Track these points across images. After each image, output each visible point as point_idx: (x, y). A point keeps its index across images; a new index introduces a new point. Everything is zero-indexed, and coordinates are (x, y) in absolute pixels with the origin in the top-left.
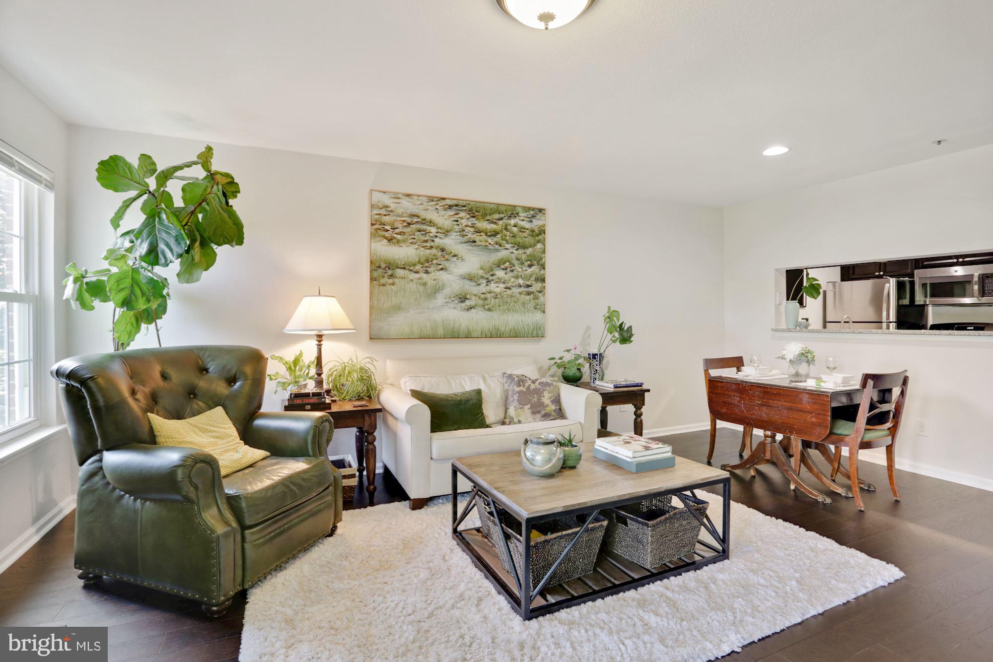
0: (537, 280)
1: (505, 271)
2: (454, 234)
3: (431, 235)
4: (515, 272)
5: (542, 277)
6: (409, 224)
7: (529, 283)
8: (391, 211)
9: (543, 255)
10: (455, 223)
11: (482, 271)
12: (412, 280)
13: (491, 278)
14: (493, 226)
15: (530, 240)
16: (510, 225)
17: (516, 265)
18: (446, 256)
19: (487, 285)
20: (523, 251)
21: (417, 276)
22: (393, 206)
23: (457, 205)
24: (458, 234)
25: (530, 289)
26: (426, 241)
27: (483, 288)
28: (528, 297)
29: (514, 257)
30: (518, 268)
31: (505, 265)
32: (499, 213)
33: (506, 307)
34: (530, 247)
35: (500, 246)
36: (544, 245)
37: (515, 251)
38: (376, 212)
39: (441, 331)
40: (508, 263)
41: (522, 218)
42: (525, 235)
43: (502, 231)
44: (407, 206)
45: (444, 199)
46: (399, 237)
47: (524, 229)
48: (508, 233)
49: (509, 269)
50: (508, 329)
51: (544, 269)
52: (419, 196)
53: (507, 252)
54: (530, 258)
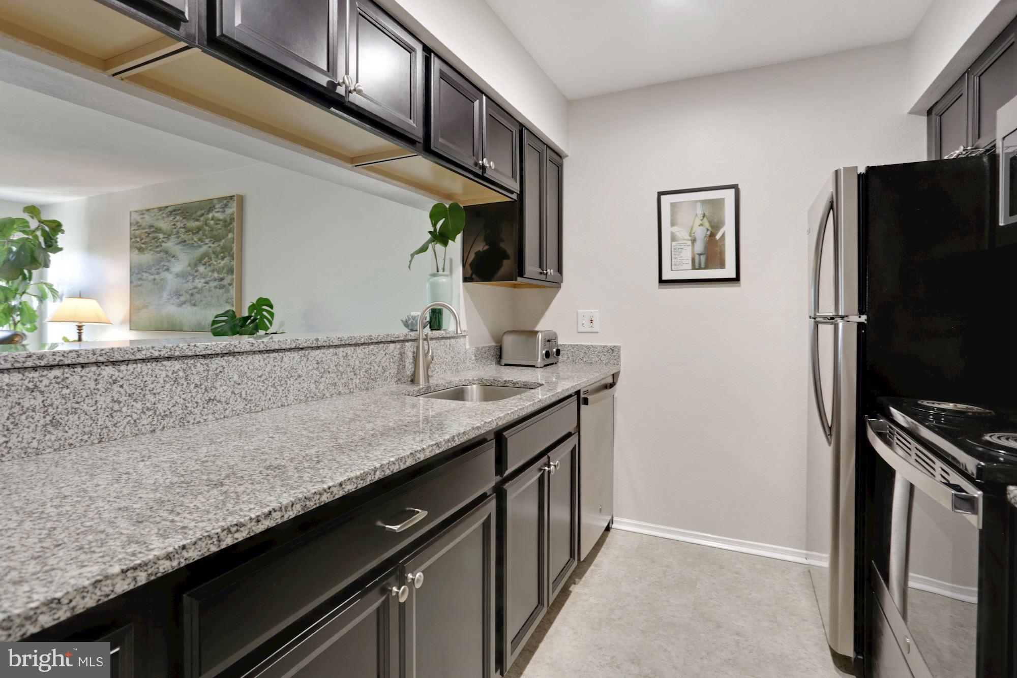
0: (228, 272)
1: (205, 267)
2: (173, 237)
3: (160, 240)
4: (212, 266)
5: (232, 269)
6: (149, 234)
7: (221, 276)
8: (140, 226)
9: (233, 245)
10: (173, 227)
11: (189, 268)
12: (150, 281)
13: (196, 274)
14: (197, 223)
15: (224, 231)
16: (209, 219)
17: (213, 259)
18: (169, 258)
19: (193, 281)
20: (218, 243)
21: (153, 277)
22: (140, 221)
23: (174, 210)
24: (175, 236)
25: (224, 283)
26: (157, 247)
27: (190, 285)
28: (221, 291)
29: (211, 252)
30: (214, 262)
32: (201, 210)
33: (206, 302)
34: (223, 238)
35: (202, 242)
36: (234, 234)
37: (212, 245)
38: (133, 229)
39: (166, 325)
40: (207, 258)
41: (217, 210)
42: (219, 226)
43: (203, 228)
44: (148, 219)
45: (167, 207)
46: (143, 246)
47: (219, 220)
48: (207, 228)
49: (208, 263)
52: (153, 209)
53: (207, 246)
54: (224, 250)
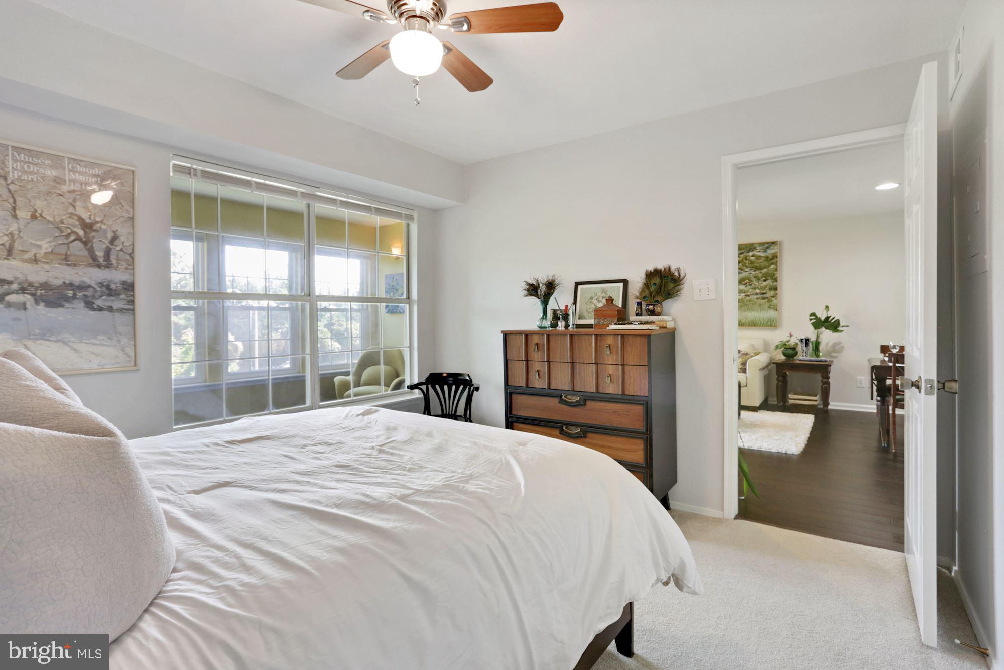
0: (770, 289)
1: (745, 285)
4: (753, 285)
5: (775, 287)
7: (764, 292)
9: (775, 272)
15: (766, 264)
16: (749, 256)
17: (754, 281)
20: (759, 271)
25: (765, 296)
28: (763, 301)
29: (751, 276)
30: (755, 283)
31: (745, 282)
33: (746, 307)
34: (765, 268)
35: (742, 270)
36: (777, 265)
37: (753, 272)
40: (747, 281)
41: (758, 250)
42: (760, 260)
43: (743, 260)
47: (760, 257)
48: (748, 261)
49: (748, 284)
50: (747, 321)
51: (776, 281)
53: (747, 273)
54: (765, 275)
